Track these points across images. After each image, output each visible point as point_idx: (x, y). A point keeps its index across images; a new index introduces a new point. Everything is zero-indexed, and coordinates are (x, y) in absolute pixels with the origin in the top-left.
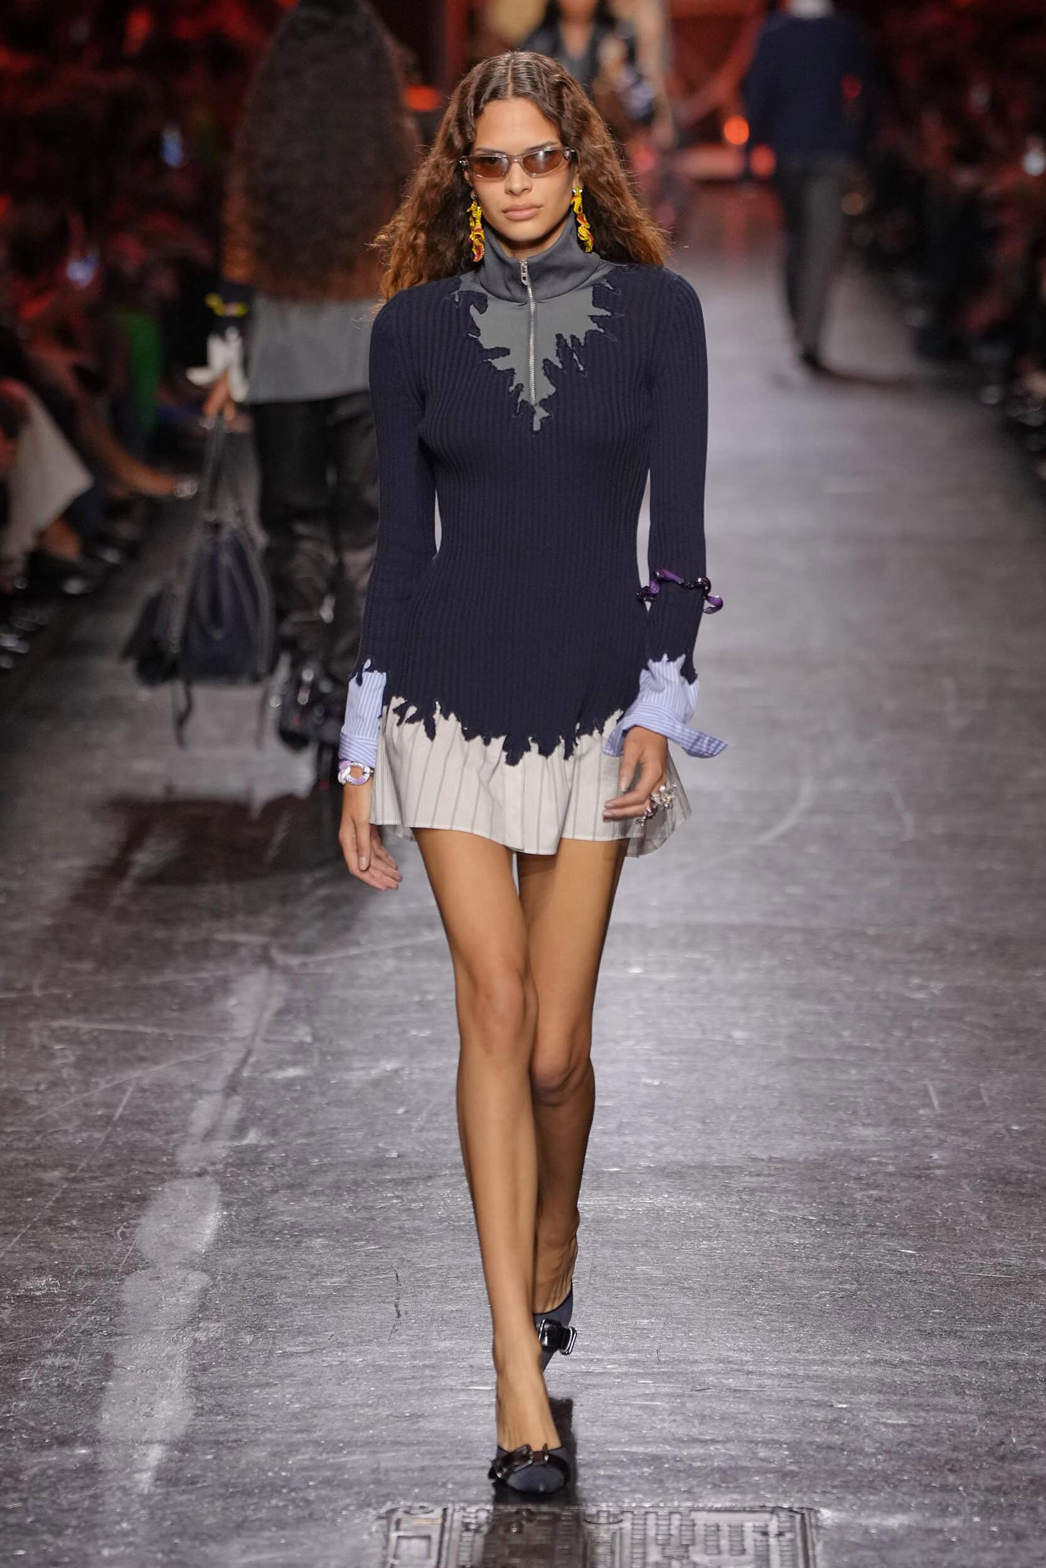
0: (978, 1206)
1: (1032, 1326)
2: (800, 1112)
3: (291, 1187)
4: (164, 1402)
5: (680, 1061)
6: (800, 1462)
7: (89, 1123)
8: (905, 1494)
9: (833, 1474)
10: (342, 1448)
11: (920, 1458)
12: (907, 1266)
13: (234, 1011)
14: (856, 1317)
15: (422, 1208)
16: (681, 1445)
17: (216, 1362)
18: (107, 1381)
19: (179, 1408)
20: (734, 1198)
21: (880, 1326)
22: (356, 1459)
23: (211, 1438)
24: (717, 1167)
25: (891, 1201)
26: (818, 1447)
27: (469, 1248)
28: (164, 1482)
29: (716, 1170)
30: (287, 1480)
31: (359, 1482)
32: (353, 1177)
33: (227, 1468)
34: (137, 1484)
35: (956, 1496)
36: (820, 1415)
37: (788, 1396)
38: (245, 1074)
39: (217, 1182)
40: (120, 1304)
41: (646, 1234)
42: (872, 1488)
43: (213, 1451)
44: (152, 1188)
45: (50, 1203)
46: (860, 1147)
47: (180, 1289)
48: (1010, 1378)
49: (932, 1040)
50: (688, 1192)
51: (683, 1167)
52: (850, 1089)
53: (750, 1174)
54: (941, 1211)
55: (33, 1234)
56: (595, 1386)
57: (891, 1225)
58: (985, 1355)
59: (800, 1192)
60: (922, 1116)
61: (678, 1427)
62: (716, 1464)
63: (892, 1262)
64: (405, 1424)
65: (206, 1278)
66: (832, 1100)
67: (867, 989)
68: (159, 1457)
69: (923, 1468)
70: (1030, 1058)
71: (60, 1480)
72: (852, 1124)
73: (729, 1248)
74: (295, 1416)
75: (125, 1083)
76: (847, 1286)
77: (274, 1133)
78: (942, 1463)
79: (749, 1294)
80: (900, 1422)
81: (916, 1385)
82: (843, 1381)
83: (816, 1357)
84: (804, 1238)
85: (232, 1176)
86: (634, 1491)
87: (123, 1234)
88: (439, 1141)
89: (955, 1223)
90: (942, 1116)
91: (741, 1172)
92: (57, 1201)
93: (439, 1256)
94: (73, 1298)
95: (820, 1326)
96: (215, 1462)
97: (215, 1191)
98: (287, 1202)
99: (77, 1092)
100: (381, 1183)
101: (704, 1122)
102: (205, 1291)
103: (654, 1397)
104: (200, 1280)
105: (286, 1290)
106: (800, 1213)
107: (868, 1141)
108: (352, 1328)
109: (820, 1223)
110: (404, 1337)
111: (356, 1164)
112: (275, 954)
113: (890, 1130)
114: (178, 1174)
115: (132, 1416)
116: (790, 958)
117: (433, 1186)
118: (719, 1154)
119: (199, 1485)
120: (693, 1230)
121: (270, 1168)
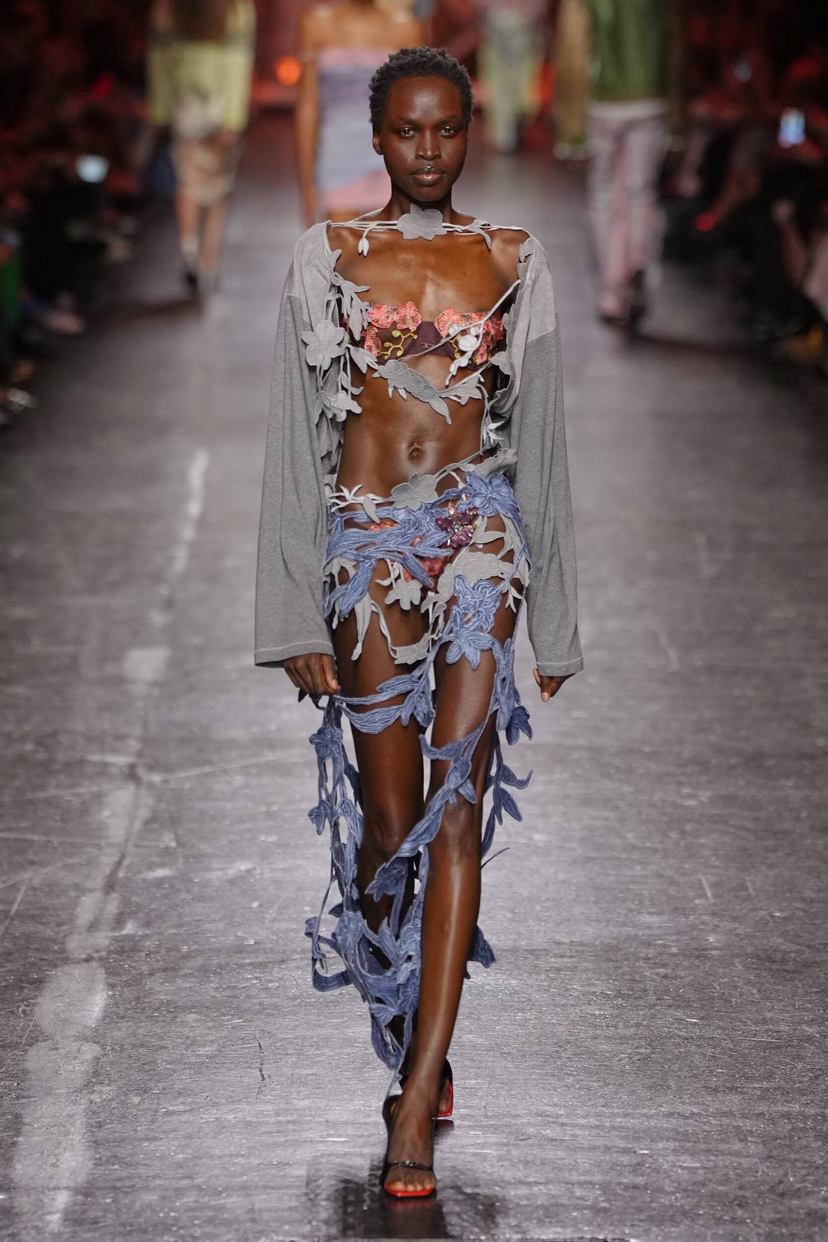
0: (749, 982)
1: (801, 1082)
2: (595, 903)
3: (165, 970)
4: (67, 1154)
6: (611, 1200)
8: (702, 1226)
9: (639, 1210)
10: (221, 1192)
11: (713, 1195)
12: (692, 1032)
13: (108, 821)
14: (651, 1077)
15: (278, 987)
16: (509, 1186)
17: (110, 1119)
18: (17, 1136)
19: (81, 1159)
20: (543, 977)
21: (672, 1083)
22: (233, 1201)
23: (109, 1184)
24: (526, 950)
25: (676, 977)
26: (625, 1187)
27: (320, 1020)
28: (70, 1223)
29: (526, 953)
30: (176, 1220)
31: (237, 1221)
32: (217, 961)
33: (125, 1210)
34: (48, 1223)
35: (744, 1228)
36: (625, 1159)
37: (598, 1144)
38: (121, 874)
39: (102, 966)
40: (25, 1072)
42: (673, 1221)
43: (112, 1195)
44: (46, 973)
46: (647, 932)
47: (75, 1058)
48: (785, 1127)
49: (703, 841)
52: (635, 883)
53: (555, 956)
54: (719, 986)
57: (677, 998)
58: (763, 1107)
59: (598, 971)
60: (697, 905)
61: (505, 1171)
62: (539, 1202)
63: (680, 1030)
64: (273, 1171)
65: (97, 1049)
66: (621, 892)
67: (645, 798)
68: (66, 1201)
69: (715, 1204)
70: (788, 855)
72: (639, 913)
73: (541, 1018)
74: (179, 1165)
75: (18, 883)
77: (148, 924)
78: (731, 1200)
79: (560, 1058)
80: (694, 1165)
81: (705, 1133)
82: (644, 1131)
83: (620, 1111)
84: (603, 1010)
85: (115, 961)
86: (472, 1226)
87: (24, 1011)
88: (288, 930)
89: (731, 995)
90: (715, 905)
91: (547, 955)
93: (295, 1028)
95: (621, 1085)
96: (113, 1205)
97: (101, 974)
98: (162, 983)
101: (513, 912)
102: (97, 1059)
103: (483, 1146)
104: (93, 1050)
105: (166, 1058)
106: (599, 988)
107: (653, 927)
108: (223, 1090)
109: (616, 997)
110: (268, 1097)
111: (219, 950)
112: (141, 772)
113: (671, 917)
114: (68, 960)
115: (40, 1167)
116: (579, 772)
117: (286, 969)
118: (528, 939)
119: (101, 1225)
120: (510, 1004)
121: (146, 954)
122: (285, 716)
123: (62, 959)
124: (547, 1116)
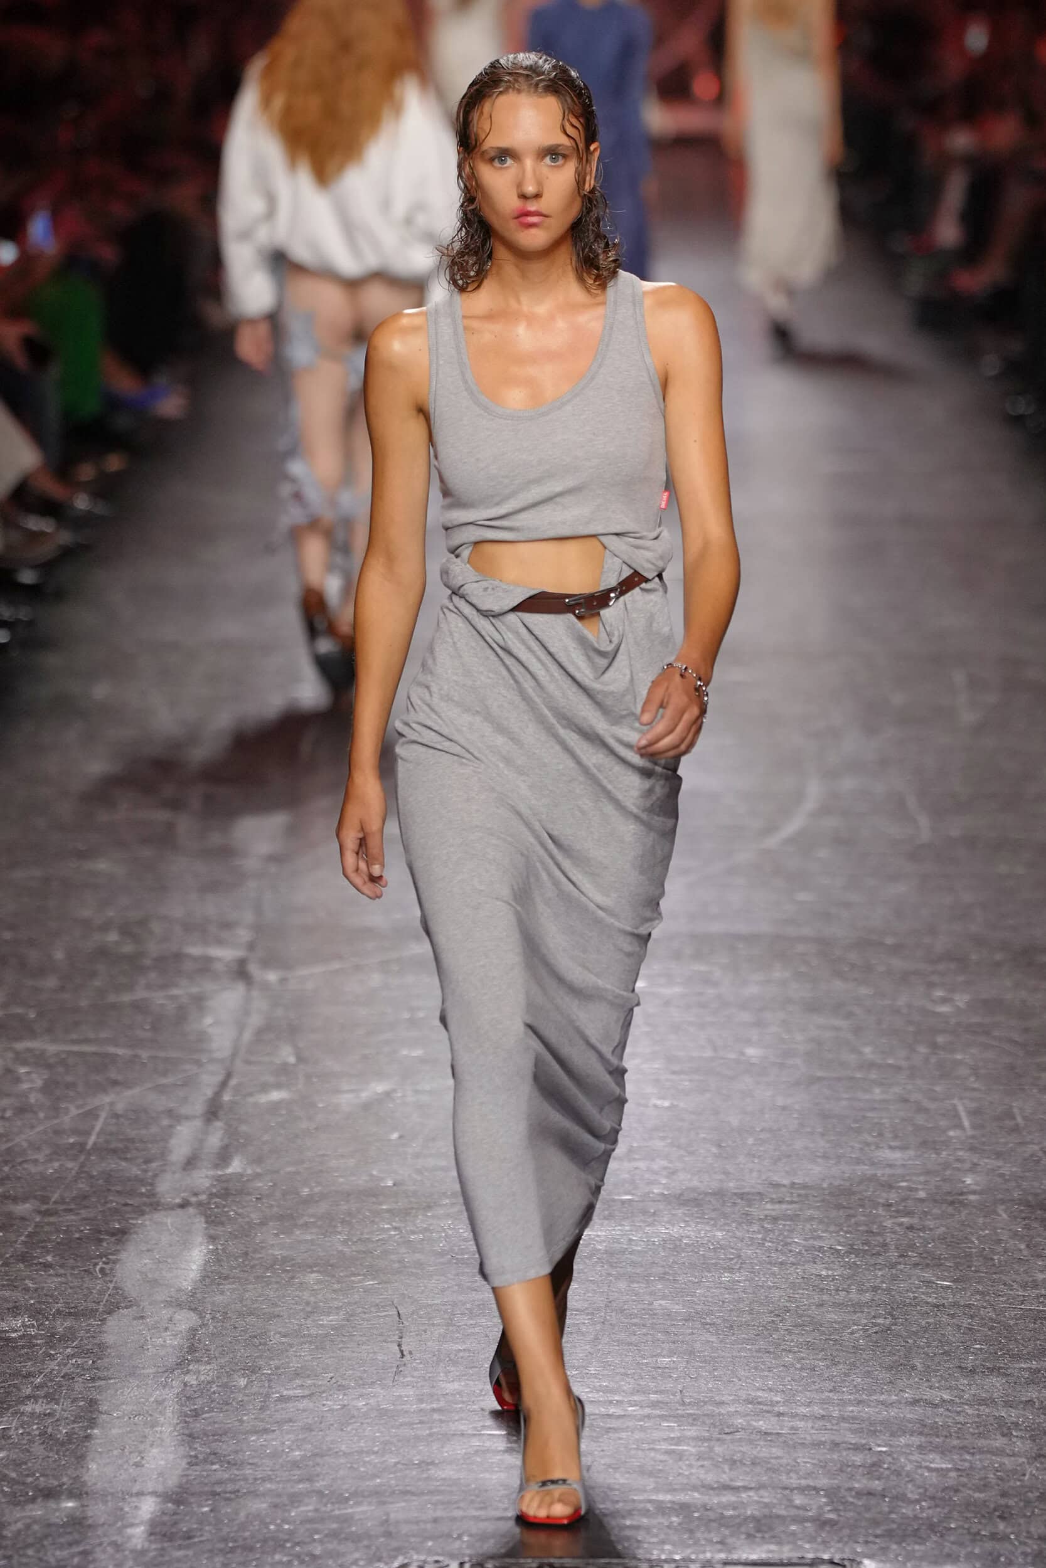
0: (1015, 1235)
2: (823, 1135)
3: (280, 1218)
4: (155, 1451)
5: (691, 1081)
6: (840, 1510)
7: (58, 1152)
8: (953, 1543)
9: (876, 1523)
10: (347, 1499)
11: (968, 1504)
12: (943, 1298)
13: (210, 1030)
14: (892, 1354)
15: (423, 1240)
16: (711, 1492)
17: (209, 1407)
18: (92, 1428)
19: (171, 1457)
20: (755, 1228)
21: (917, 1362)
22: (364, 1512)
23: (206, 1489)
24: (735, 1194)
25: (923, 1229)
26: (857, 1493)
28: (158, 1537)
29: (735, 1197)
30: (291, 1533)
31: (367, 1535)
32: (345, 1207)
33: (226, 1522)
34: (130, 1538)
35: (1007, 1546)
37: (823, 1439)
38: (226, 1097)
39: (201, 1214)
40: (102, 1346)
41: (663, 1266)
42: (917, 1536)
43: (210, 1502)
44: (131, 1221)
45: (23, 1238)
46: (888, 1171)
47: (166, 1329)
49: (959, 1057)
50: (705, 1221)
51: (699, 1194)
52: (874, 1109)
53: (772, 1201)
54: (978, 1239)
55: (6, 1272)
56: (615, 1430)
57: (924, 1255)
58: (1032, 1393)
59: (826, 1220)
60: (951, 1138)
61: (706, 1473)
62: (749, 1512)
63: (928, 1294)
64: (414, 1473)
65: (193, 1317)
66: (856, 1121)
67: (887, 1002)
68: (152, 1509)
69: (969, 1515)
71: (46, 1537)
72: (878, 1147)
73: (753, 1279)
74: (295, 1464)
75: (96, 1108)
76: (881, 1321)
77: (259, 1160)
78: (991, 1511)
79: (777, 1330)
80: (944, 1466)
81: (959, 1426)
82: (881, 1423)
83: (852, 1397)
84: (832, 1269)
85: (217, 1207)
86: (663, 1542)
87: (102, 1270)
88: (435, 1168)
89: (992, 1251)
90: (973, 1137)
91: (762, 1200)
92: (30, 1236)
93: (443, 1291)
94: (51, 1339)
96: (212, 1515)
97: (200, 1223)
98: (277, 1235)
99: (46, 1118)
100: (377, 1213)
101: (720, 1146)
102: (193, 1331)
103: (679, 1441)
104: (188, 1319)
105: (280, 1330)
106: (826, 1242)
107: (895, 1165)
108: (353, 1369)
109: (848, 1253)
110: (409, 1379)
111: (349, 1195)
112: (253, 969)
113: (919, 1153)
114: (158, 1205)
115: (120, 1467)
116: (803, 969)
117: (433, 1217)
118: (737, 1180)
119: (196, 1540)
120: (713, 1261)
121: (257, 1198)
123: (151, 1204)
124: (759, 1403)
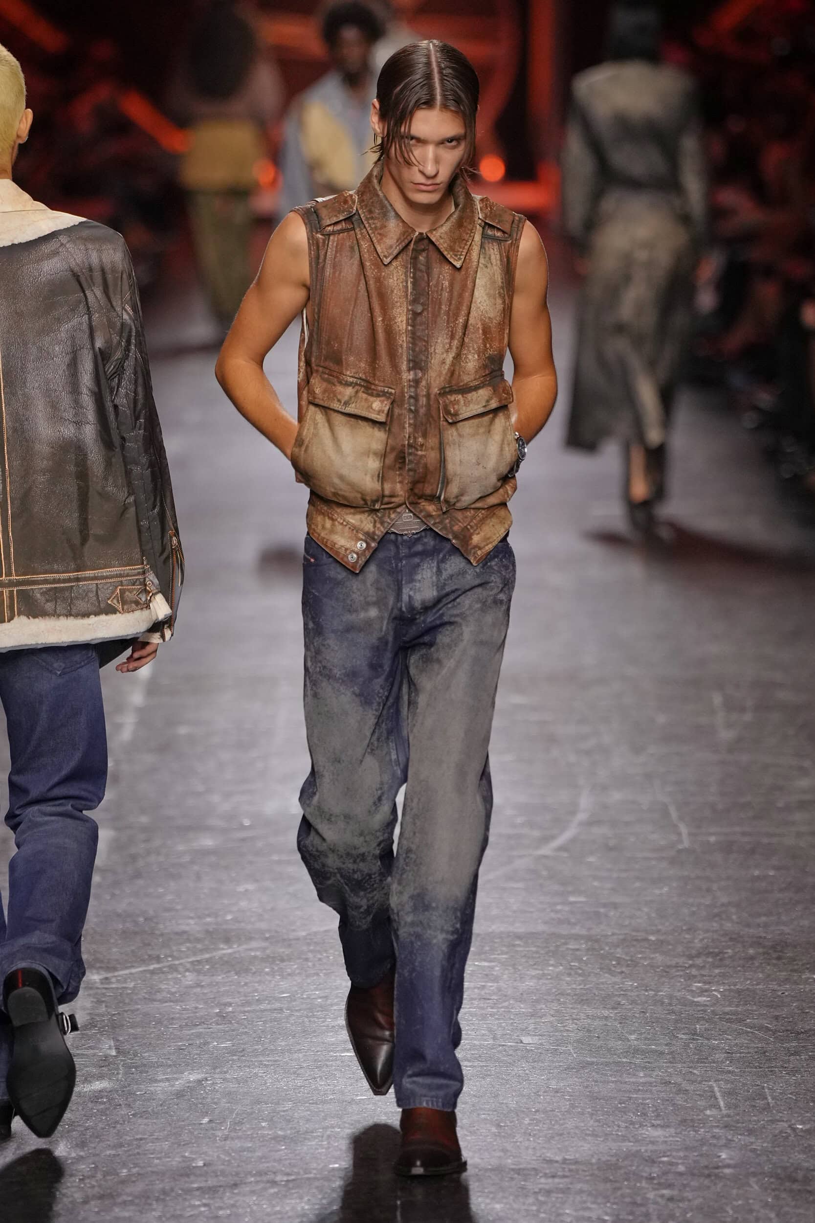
0: (766, 1205)
2: (592, 1115)
3: (101, 1197)
15: (230, 1215)
20: (531, 1200)
24: (513, 1170)
25: (682, 1200)
29: (512, 1173)
32: (161, 1186)
46: (650, 1147)
49: (715, 1042)
51: (480, 1170)
52: (638, 1091)
53: (546, 1176)
54: (732, 1209)
59: (594, 1192)
60: (709, 1116)
66: (622, 1102)
72: (641, 1125)
77: (82, 1145)
88: (243, 1149)
90: (728, 1116)
91: (536, 1175)
98: (98, 1213)
100: (188, 1191)
101: (498, 1126)
106: (594, 1213)
107: (658, 1142)
111: (163, 1174)
113: (678, 1131)
118: (514, 1157)
121: (80, 1179)
122: (243, 904)
